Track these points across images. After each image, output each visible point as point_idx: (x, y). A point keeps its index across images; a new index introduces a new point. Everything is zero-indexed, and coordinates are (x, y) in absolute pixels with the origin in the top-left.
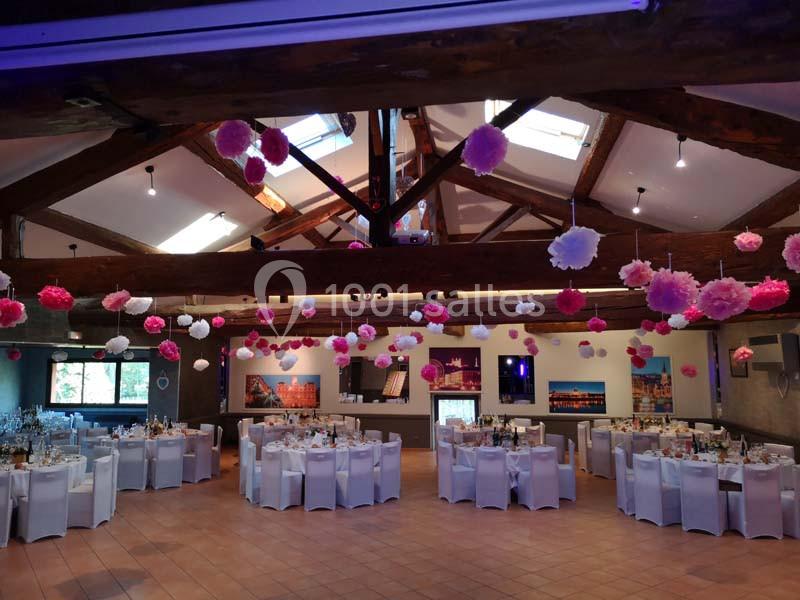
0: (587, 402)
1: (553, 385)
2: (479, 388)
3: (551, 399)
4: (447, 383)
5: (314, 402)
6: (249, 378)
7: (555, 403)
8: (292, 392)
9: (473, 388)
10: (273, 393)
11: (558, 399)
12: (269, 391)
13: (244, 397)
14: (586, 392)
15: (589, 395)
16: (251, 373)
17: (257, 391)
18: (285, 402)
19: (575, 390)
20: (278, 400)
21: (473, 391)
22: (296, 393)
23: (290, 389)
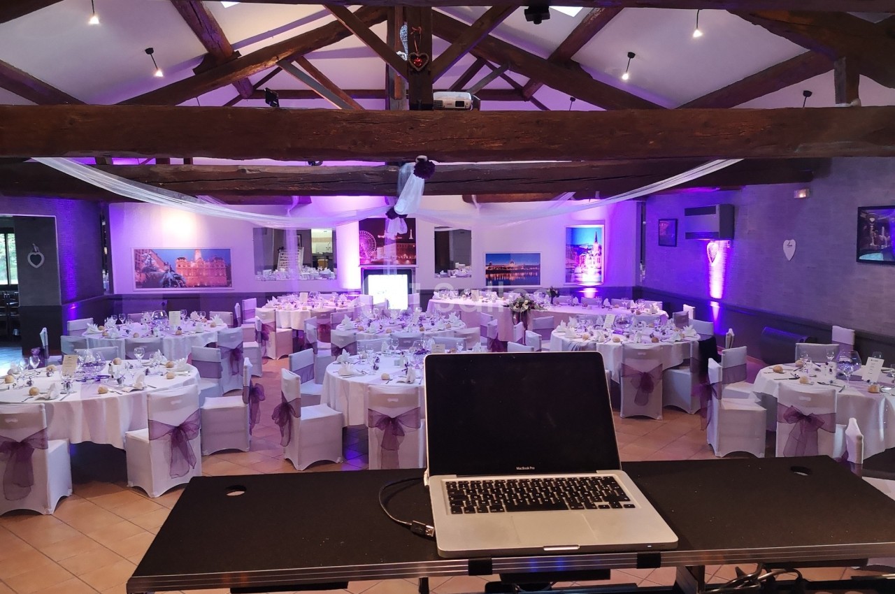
0: (523, 274)
1: (490, 257)
2: (414, 262)
3: (488, 272)
4: (379, 257)
5: (225, 281)
6: (138, 253)
7: (492, 275)
8: (195, 269)
9: (408, 261)
10: (171, 271)
11: (494, 272)
12: (166, 268)
13: (134, 276)
14: (522, 264)
15: (525, 267)
16: (140, 247)
17: (149, 269)
18: (188, 280)
19: (512, 262)
20: (179, 278)
21: (408, 265)
22: (201, 270)
23: (193, 265)
